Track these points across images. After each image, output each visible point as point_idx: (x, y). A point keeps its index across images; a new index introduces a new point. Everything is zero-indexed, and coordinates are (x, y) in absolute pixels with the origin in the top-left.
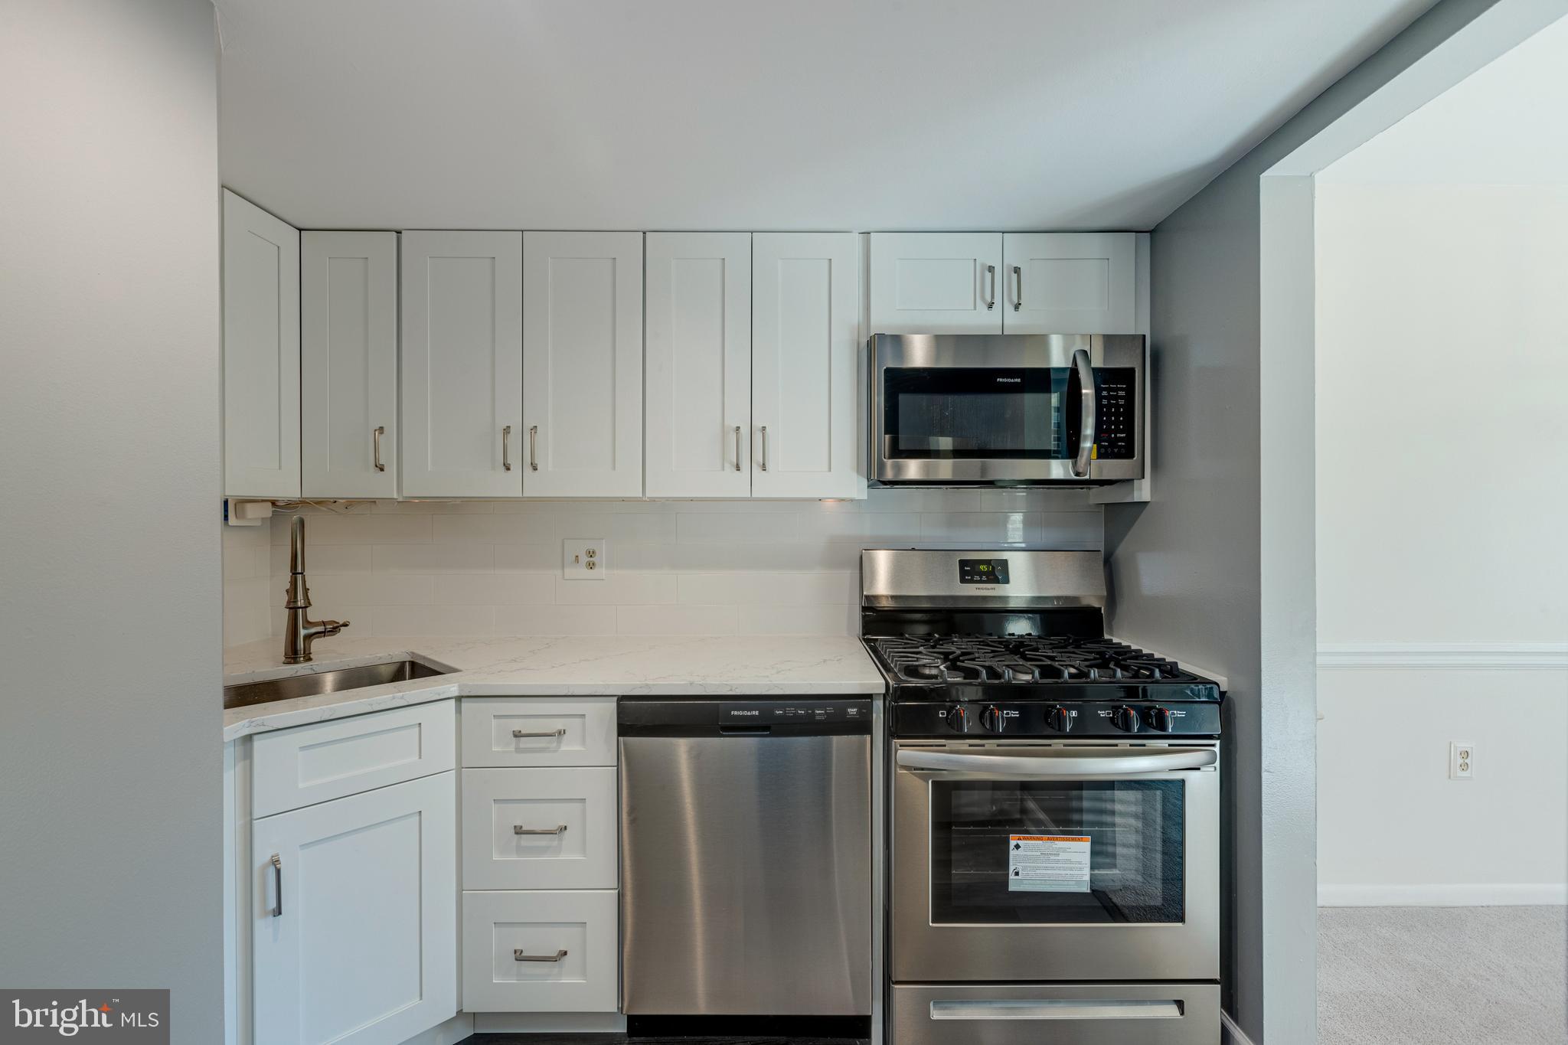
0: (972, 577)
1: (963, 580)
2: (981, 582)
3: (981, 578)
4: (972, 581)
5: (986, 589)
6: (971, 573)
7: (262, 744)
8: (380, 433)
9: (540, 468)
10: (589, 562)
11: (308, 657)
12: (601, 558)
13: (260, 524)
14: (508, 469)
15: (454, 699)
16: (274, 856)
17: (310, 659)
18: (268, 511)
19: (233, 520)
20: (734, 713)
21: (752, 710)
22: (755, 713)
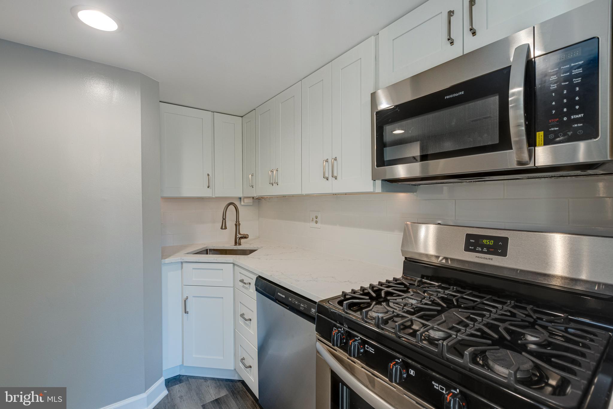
0: (475, 248)
1: (467, 249)
2: (482, 252)
3: (482, 249)
4: (474, 251)
5: (484, 258)
6: (475, 245)
7: (184, 265)
8: (252, 176)
9: (279, 184)
10: (316, 221)
11: (240, 244)
12: (319, 219)
13: (252, 204)
14: (273, 185)
15: (232, 264)
16: (187, 297)
17: (240, 245)
18: (251, 200)
19: (242, 203)
20: (279, 294)
21: (283, 295)
22: (284, 296)
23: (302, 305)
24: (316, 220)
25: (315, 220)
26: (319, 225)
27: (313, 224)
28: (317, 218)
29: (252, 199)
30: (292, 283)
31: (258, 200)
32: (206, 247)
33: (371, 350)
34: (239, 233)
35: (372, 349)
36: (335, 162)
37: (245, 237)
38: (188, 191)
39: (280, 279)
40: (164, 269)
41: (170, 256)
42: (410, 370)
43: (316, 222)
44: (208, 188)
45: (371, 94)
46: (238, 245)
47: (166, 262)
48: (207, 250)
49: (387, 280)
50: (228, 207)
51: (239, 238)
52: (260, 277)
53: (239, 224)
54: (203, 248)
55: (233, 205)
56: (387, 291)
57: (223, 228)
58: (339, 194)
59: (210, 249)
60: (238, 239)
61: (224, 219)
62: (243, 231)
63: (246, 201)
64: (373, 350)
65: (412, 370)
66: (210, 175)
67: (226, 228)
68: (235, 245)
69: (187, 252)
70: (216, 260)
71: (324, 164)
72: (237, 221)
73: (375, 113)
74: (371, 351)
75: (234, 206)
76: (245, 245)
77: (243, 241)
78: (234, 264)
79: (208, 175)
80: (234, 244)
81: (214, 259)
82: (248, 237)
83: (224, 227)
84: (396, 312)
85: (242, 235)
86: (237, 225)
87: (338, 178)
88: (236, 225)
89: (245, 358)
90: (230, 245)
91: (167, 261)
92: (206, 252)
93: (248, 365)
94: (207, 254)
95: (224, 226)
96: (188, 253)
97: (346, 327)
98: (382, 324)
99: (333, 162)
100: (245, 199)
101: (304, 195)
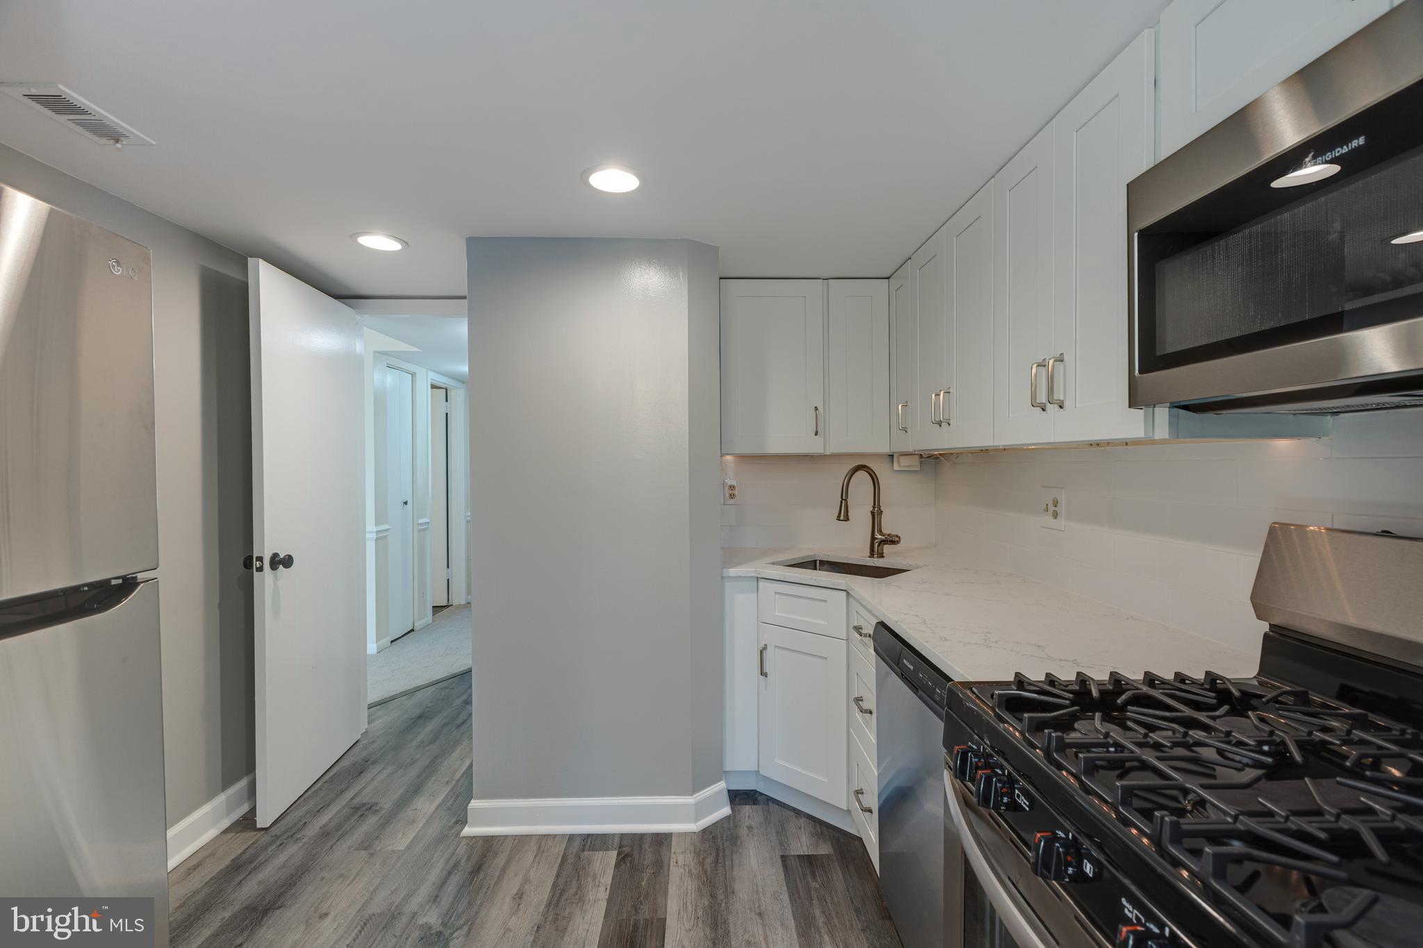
7: (762, 584)
8: (905, 406)
9: (951, 423)
10: (1054, 511)
11: (881, 556)
12: (1062, 508)
13: (918, 469)
14: (940, 426)
15: (845, 592)
16: (765, 645)
17: (883, 557)
18: (916, 460)
19: (896, 467)
20: (905, 661)
21: (911, 664)
22: (912, 667)
23: (938, 690)
24: (1055, 509)
25: (1051, 508)
26: (1061, 522)
27: (1048, 519)
28: (1056, 504)
29: (917, 457)
30: (927, 642)
31: (932, 461)
32: (813, 555)
33: (1024, 803)
34: (880, 532)
35: (1026, 802)
36: (1060, 366)
37: (893, 540)
38: (777, 444)
39: (909, 631)
40: (728, 585)
41: (740, 564)
42: (1085, 861)
43: (1055, 515)
44: (816, 435)
45: (1128, 185)
46: (878, 557)
47: (731, 575)
48: (815, 561)
49: (1177, 674)
50: (854, 473)
51: (880, 541)
52: (882, 624)
53: (881, 512)
54: (808, 556)
55: (867, 471)
56: (1145, 693)
57: (842, 518)
58: (1108, 444)
59: (820, 561)
60: (876, 545)
61: (844, 499)
62: (888, 528)
63: (905, 461)
64: (1028, 803)
65: (1089, 862)
66: (821, 409)
67: (847, 519)
68: (869, 557)
69: (773, 561)
70: (815, 580)
71: (1034, 371)
72: (875, 504)
73: (1136, 234)
74: (1024, 806)
75: (869, 474)
76: (891, 557)
77: (887, 549)
78: (848, 594)
79: (816, 409)
80: (869, 555)
81: (811, 579)
82: (898, 542)
83: (844, 515)
84: (1112, 738)
85: (884, 535)
86: (876, 514)
87: (1066, 404)
88: (873, 513)
89: (864, 792)
90: (861, 555)
91: (733, 572)
92: (812, 564)
93: (866, 805)
94: (815, 569)
95: (842, 514)
96: (773, 564)
97: (987, 745)
98: (1057, 751)
99: (1053, 366)
100: (902, 458)
101: (1001, 447)
